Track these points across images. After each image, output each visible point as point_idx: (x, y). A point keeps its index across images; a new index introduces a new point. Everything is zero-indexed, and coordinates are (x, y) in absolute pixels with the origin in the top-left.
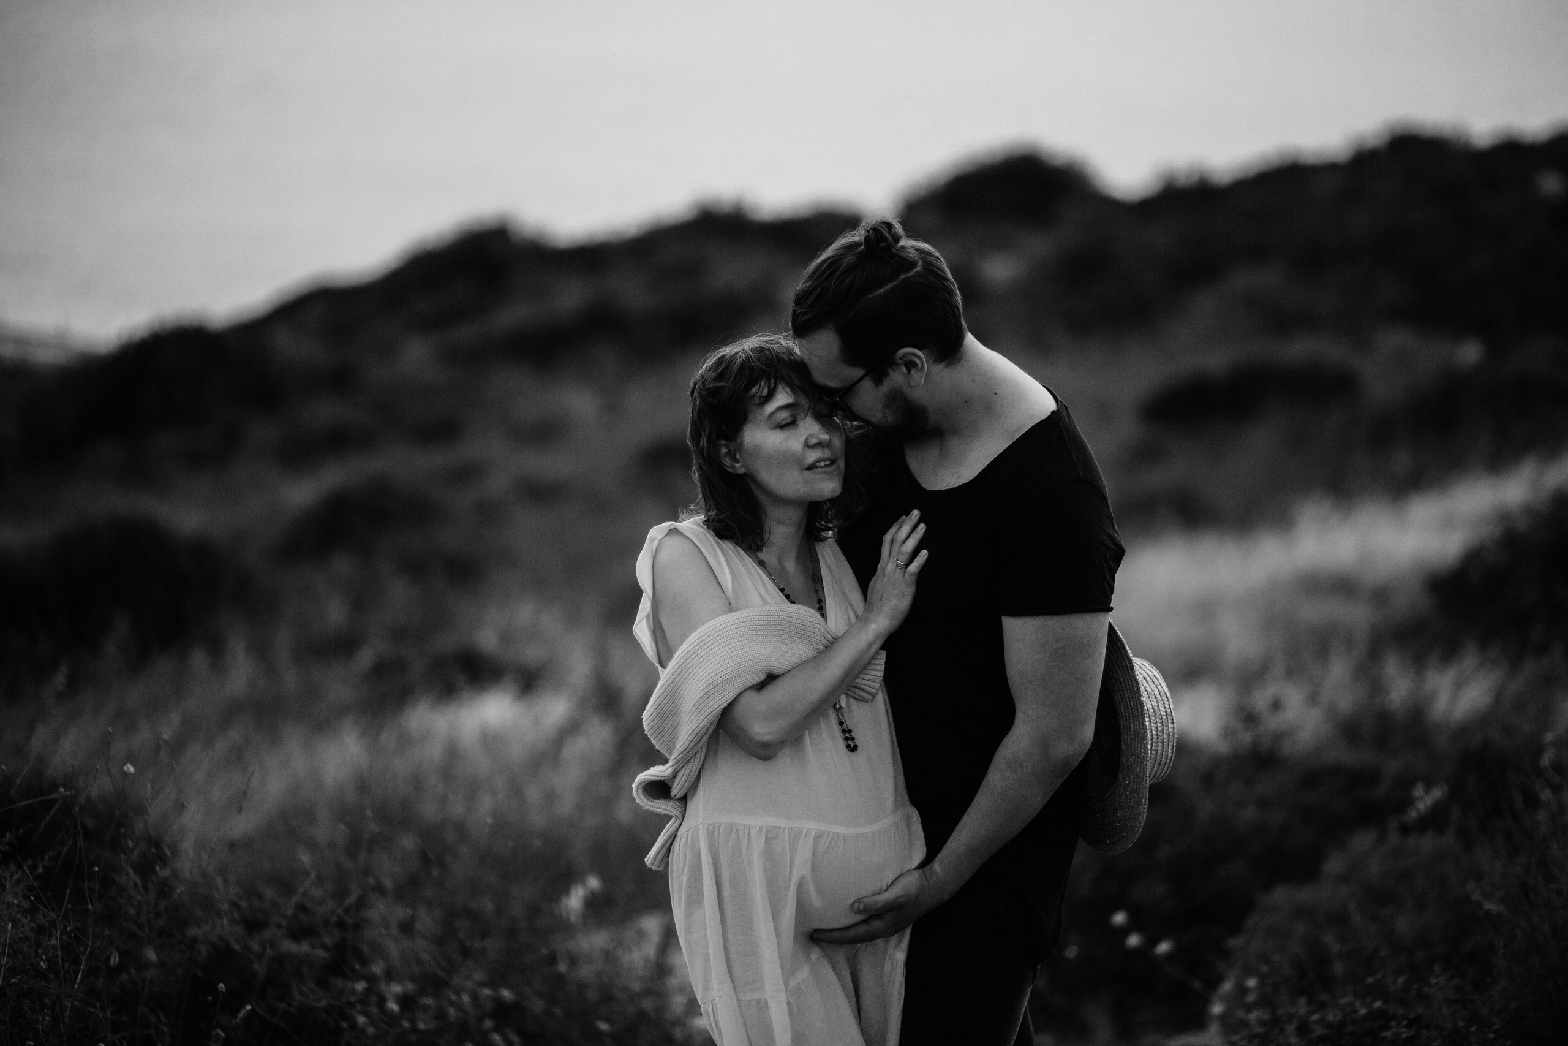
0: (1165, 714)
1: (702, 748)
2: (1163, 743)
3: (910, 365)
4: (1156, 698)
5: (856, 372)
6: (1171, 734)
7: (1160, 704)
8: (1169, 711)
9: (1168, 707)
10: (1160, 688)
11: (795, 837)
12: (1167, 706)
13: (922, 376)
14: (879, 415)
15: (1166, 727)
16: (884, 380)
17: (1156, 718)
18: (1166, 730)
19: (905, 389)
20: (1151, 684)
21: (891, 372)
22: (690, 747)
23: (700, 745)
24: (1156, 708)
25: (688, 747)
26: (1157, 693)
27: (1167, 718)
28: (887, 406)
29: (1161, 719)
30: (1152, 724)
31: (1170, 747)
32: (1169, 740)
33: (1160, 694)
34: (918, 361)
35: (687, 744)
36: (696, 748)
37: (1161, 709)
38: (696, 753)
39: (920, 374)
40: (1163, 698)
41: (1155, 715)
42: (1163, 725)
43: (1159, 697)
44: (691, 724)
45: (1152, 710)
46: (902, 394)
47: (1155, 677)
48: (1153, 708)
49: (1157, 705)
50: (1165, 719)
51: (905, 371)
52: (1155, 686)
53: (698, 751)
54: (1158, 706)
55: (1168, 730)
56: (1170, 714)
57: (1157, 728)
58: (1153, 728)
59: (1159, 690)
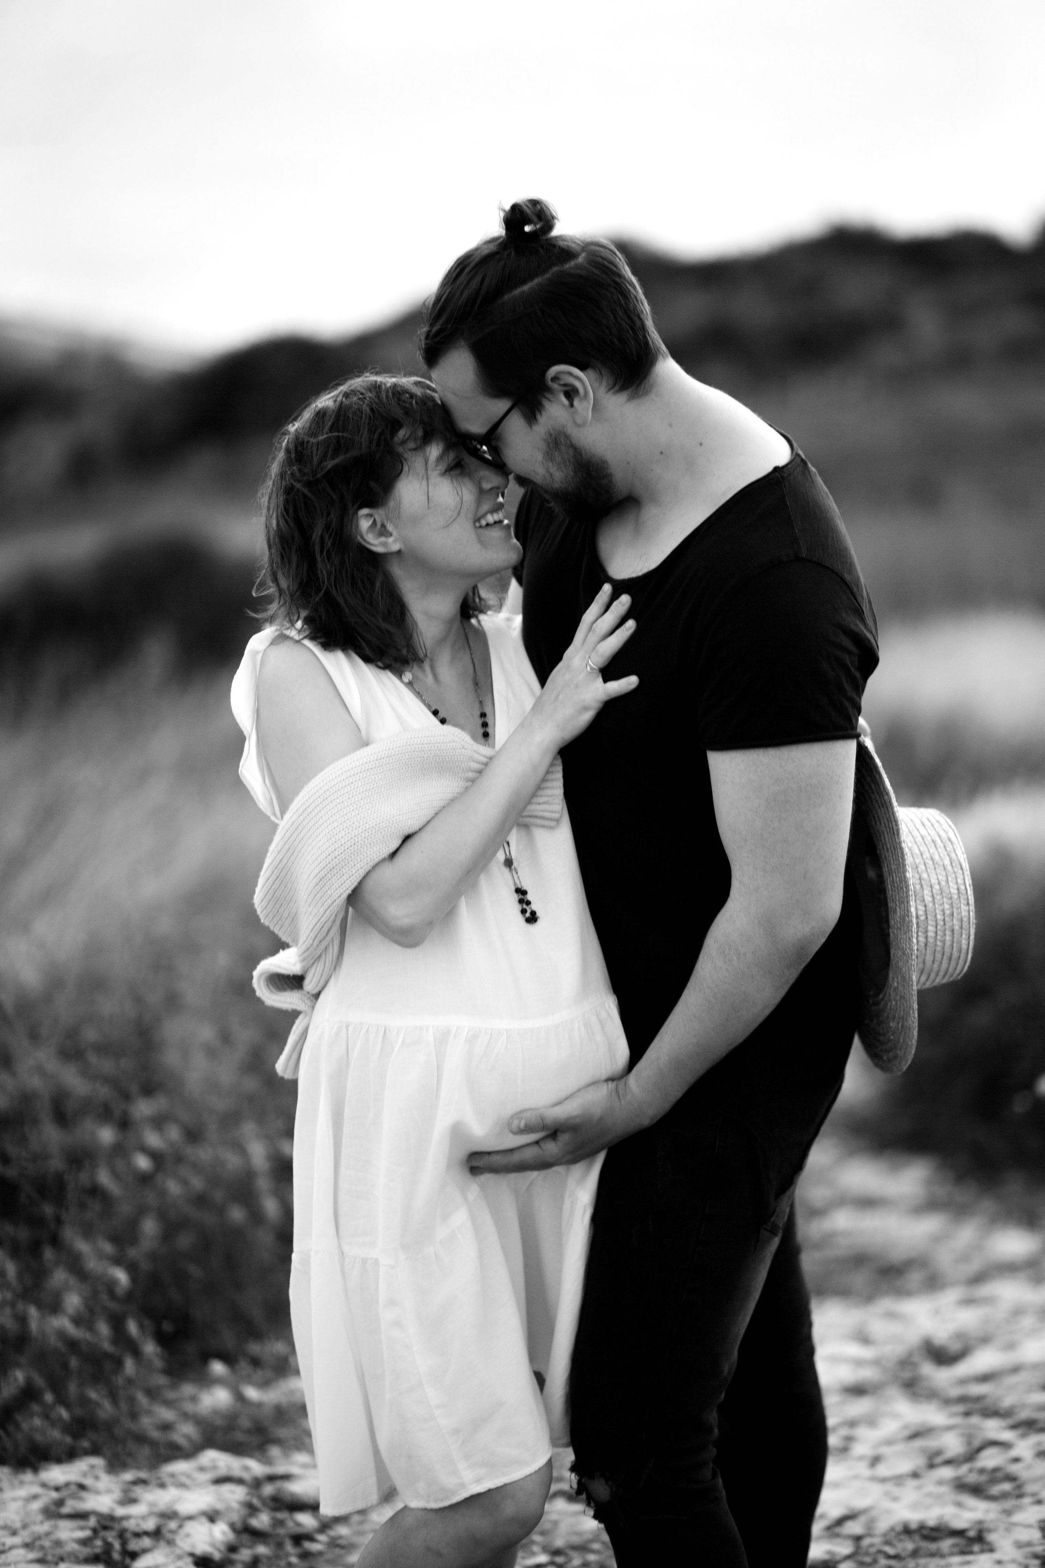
0: (956, 892)
1: (332, 939)
2: (953, 931)
3: (571, 393)
4: (945, 869)
5: (501, 406)
6: (965, 919)
7: (950, 879)
8: (962, 887)
9: (962, 882)
10: (953, 855)
11: (443, 1038)
12: (960, 881)
13: (587, 408)
14: (541, 471)
15: (957, 909)
16: (538, 416)
17: (943, 898)
18: (958, 914)
19: (572, 431)
20: (941, 850)
21: (545, 403)
22: (315, 944)
23: (328, 939)
24: (943, 883)
25: (312, 945)
26: (947, 862)
27: (959, 897)
28: (549, 456)
29: (951, 898)
30: (937, 906)
31: (964, 936)
32: (961, 928)
33: (951, 864)
34: (578, 384)
35: (310, 941)
36: (325, 943)
37: (951, 884)
38: (326, 948)
39: (585, 403)
40: (956, 870)
41: (942, 893)
42: (952, 907)
43: (949, 868)
44: (311, 917)
45: (937, 887)
46: (567, 437)
47: (950, 840)
48: (939, 883)
49: (945, 879)
50: (957, 899)
51: (565, 401)
52: (946, 853)
53: (328, 944)
54: (947, 881)
55: (960, 913)
56: (964, 892)
57: (943, 911)
58: (938, 911)
59: (951, 859)
